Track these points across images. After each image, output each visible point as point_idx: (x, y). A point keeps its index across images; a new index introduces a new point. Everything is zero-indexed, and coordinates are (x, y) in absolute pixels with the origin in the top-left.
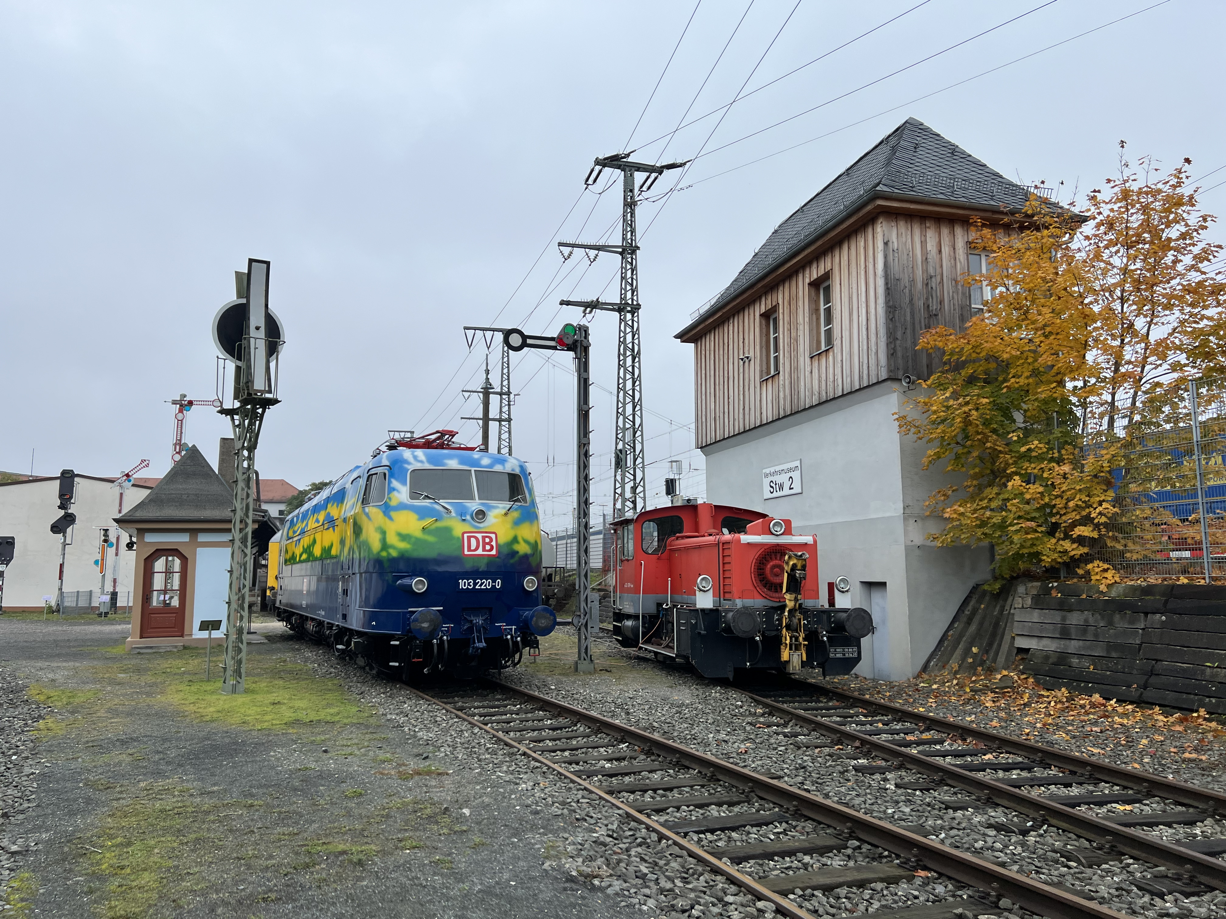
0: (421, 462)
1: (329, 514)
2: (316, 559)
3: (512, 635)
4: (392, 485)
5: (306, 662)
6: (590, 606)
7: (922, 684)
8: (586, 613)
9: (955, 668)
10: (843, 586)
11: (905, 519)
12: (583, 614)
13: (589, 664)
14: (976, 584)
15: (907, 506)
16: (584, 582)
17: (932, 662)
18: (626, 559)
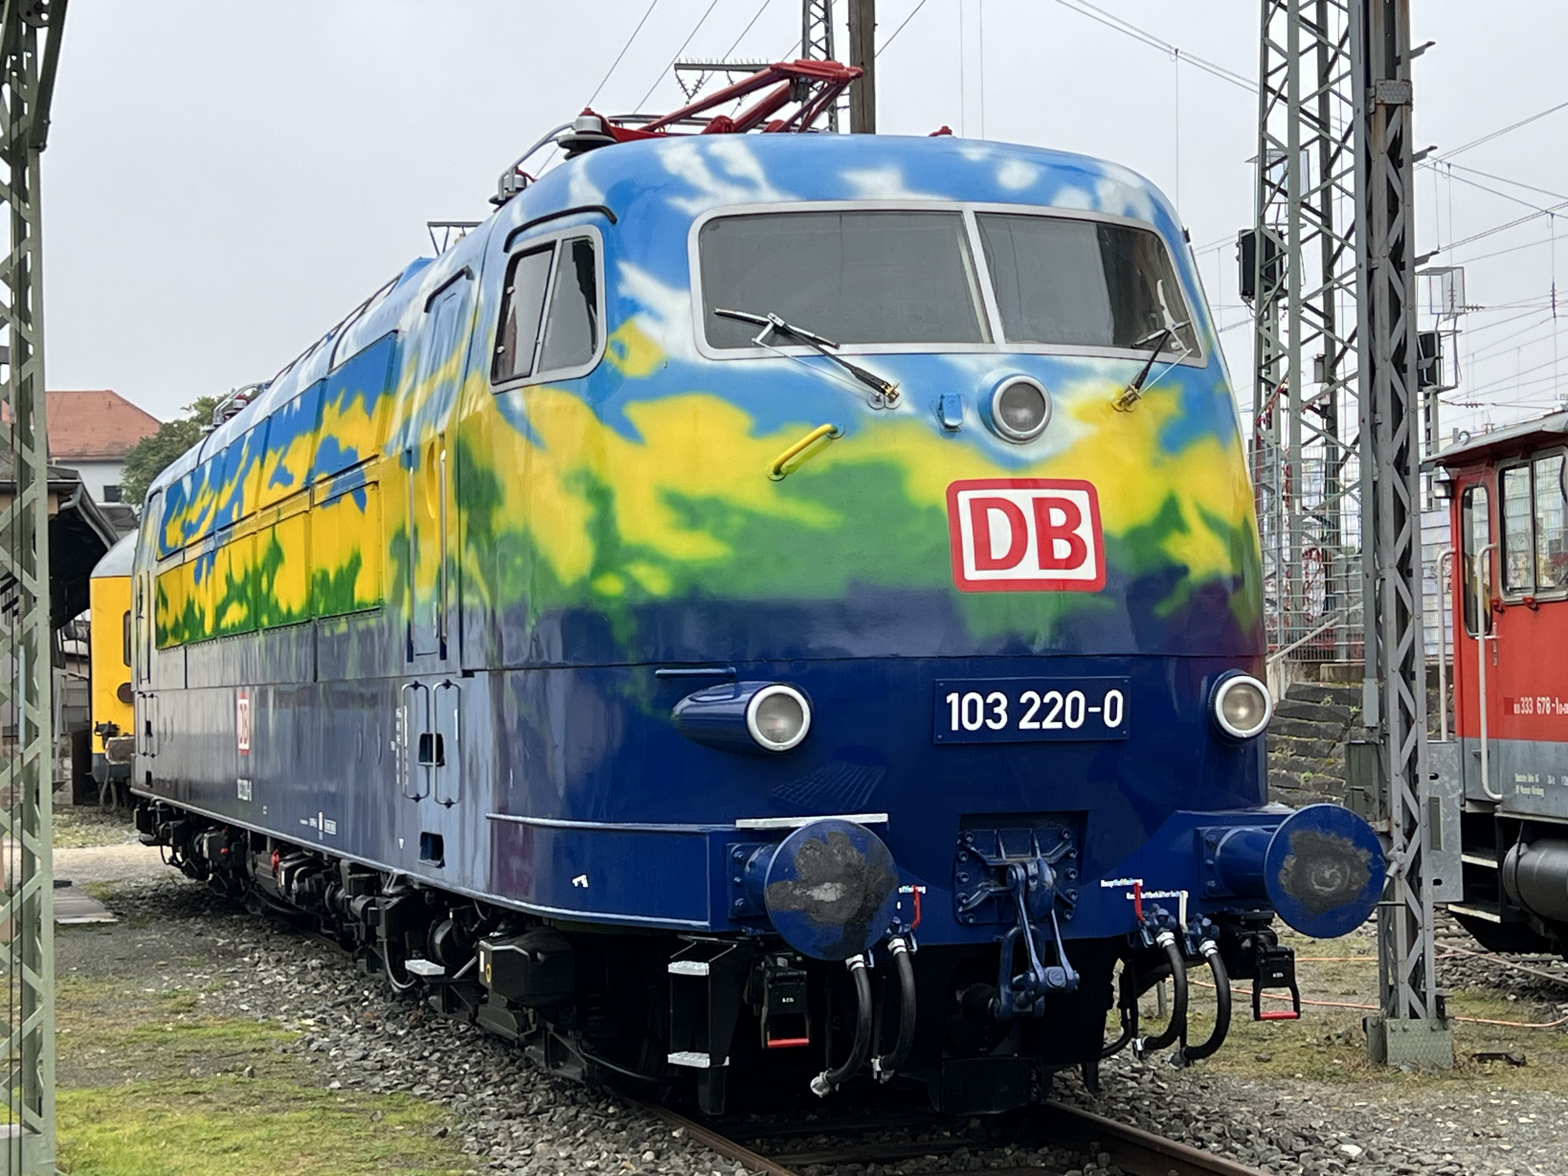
0: (746, 183)
1: (331, 443)
2: (287, 622)
3: (1176, 930)
4: (624, 290)
5: (269, 1008)
6: (1428, 794)
8: (1414, 825)
12: (1401, 829)
13: (1433, 1034)
16: (1400, 697)
18: (1525, 599)
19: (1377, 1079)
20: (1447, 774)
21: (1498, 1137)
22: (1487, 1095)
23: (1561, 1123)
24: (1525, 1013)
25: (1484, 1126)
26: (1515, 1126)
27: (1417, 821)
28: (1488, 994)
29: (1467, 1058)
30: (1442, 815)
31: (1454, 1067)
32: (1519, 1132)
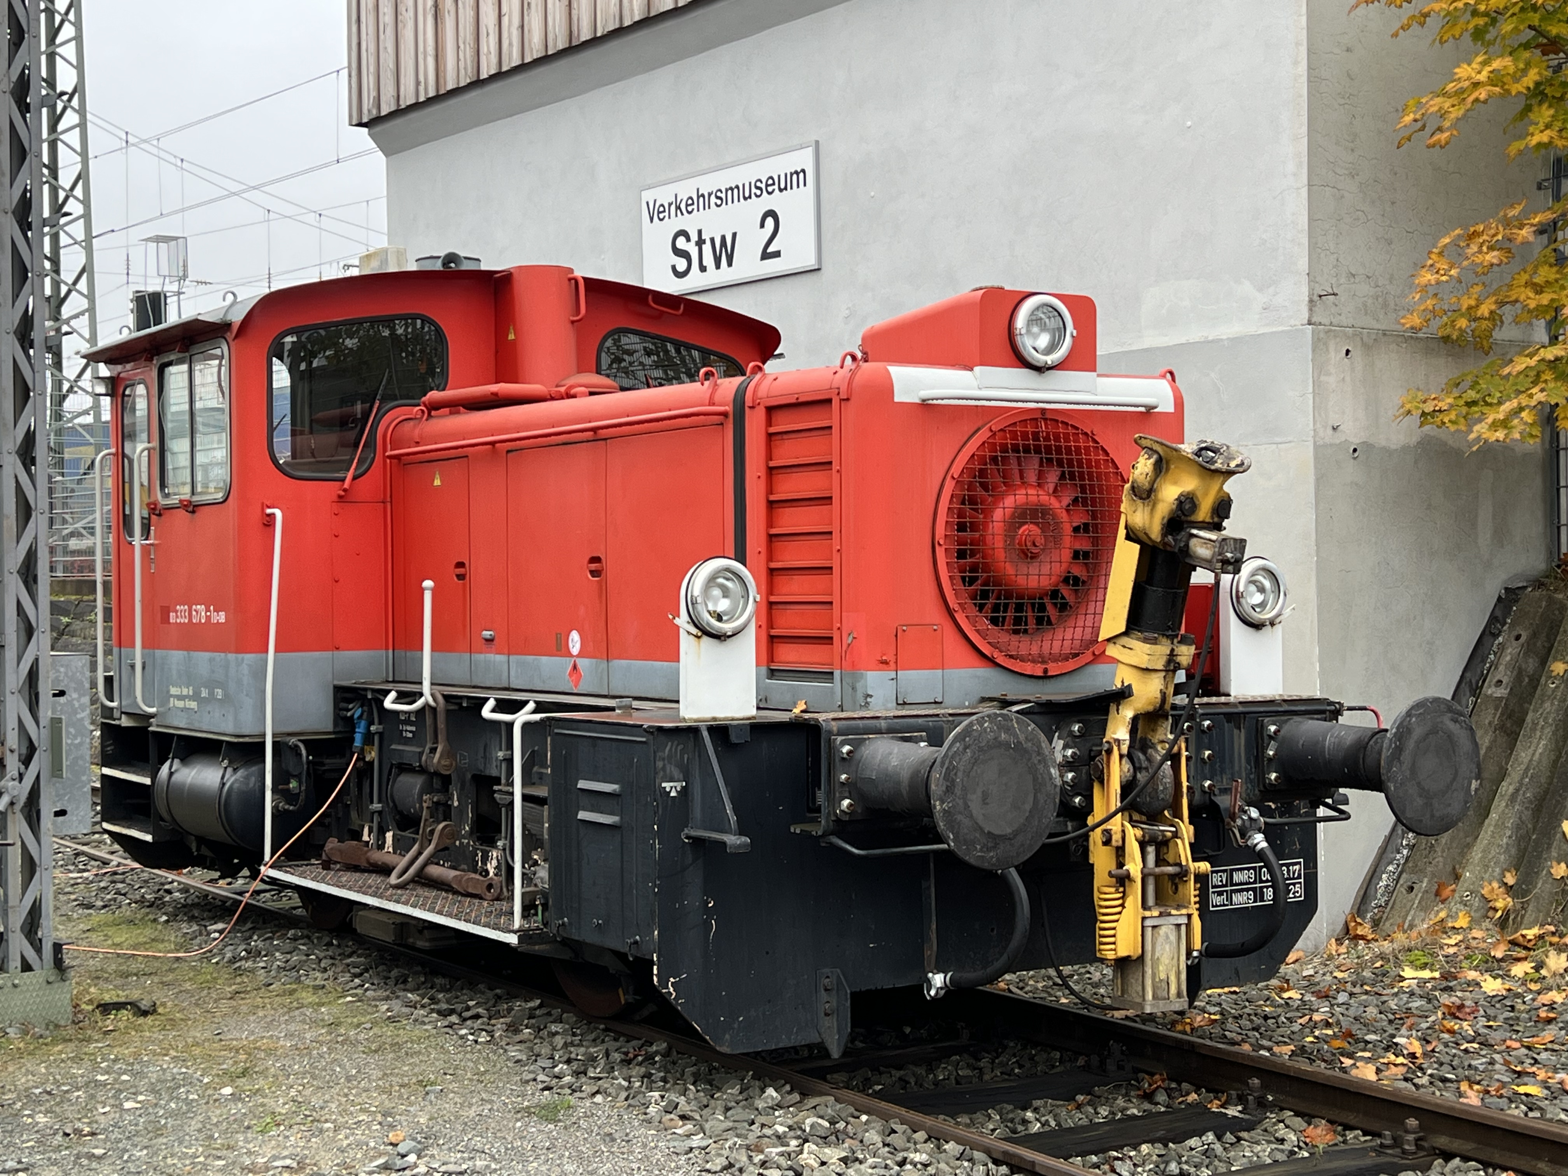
6: (49, 714)
7: (1406, 968)
8: (32, 749)
9: (1495, 900)
10: (1257, 598)
11: (1318, 344)
12: (16, 755)
13: (49, 986)
14: (1506, 589)
15: (1320, 296)
16: (19, 602)
17: (1384, 876)
18: (181, 501)
20: (75, 690)
21: (93, 1134)
22: (95, 1067)
23: (173, 1105)
24: (173, 939)
25: (79, 1119)
26: (118, 1115)
27: (36, 745)
28: (139, 916)
29: (90, 1008)
30: (67, 737)
31: (73, 1022)
32: (121, 1124)
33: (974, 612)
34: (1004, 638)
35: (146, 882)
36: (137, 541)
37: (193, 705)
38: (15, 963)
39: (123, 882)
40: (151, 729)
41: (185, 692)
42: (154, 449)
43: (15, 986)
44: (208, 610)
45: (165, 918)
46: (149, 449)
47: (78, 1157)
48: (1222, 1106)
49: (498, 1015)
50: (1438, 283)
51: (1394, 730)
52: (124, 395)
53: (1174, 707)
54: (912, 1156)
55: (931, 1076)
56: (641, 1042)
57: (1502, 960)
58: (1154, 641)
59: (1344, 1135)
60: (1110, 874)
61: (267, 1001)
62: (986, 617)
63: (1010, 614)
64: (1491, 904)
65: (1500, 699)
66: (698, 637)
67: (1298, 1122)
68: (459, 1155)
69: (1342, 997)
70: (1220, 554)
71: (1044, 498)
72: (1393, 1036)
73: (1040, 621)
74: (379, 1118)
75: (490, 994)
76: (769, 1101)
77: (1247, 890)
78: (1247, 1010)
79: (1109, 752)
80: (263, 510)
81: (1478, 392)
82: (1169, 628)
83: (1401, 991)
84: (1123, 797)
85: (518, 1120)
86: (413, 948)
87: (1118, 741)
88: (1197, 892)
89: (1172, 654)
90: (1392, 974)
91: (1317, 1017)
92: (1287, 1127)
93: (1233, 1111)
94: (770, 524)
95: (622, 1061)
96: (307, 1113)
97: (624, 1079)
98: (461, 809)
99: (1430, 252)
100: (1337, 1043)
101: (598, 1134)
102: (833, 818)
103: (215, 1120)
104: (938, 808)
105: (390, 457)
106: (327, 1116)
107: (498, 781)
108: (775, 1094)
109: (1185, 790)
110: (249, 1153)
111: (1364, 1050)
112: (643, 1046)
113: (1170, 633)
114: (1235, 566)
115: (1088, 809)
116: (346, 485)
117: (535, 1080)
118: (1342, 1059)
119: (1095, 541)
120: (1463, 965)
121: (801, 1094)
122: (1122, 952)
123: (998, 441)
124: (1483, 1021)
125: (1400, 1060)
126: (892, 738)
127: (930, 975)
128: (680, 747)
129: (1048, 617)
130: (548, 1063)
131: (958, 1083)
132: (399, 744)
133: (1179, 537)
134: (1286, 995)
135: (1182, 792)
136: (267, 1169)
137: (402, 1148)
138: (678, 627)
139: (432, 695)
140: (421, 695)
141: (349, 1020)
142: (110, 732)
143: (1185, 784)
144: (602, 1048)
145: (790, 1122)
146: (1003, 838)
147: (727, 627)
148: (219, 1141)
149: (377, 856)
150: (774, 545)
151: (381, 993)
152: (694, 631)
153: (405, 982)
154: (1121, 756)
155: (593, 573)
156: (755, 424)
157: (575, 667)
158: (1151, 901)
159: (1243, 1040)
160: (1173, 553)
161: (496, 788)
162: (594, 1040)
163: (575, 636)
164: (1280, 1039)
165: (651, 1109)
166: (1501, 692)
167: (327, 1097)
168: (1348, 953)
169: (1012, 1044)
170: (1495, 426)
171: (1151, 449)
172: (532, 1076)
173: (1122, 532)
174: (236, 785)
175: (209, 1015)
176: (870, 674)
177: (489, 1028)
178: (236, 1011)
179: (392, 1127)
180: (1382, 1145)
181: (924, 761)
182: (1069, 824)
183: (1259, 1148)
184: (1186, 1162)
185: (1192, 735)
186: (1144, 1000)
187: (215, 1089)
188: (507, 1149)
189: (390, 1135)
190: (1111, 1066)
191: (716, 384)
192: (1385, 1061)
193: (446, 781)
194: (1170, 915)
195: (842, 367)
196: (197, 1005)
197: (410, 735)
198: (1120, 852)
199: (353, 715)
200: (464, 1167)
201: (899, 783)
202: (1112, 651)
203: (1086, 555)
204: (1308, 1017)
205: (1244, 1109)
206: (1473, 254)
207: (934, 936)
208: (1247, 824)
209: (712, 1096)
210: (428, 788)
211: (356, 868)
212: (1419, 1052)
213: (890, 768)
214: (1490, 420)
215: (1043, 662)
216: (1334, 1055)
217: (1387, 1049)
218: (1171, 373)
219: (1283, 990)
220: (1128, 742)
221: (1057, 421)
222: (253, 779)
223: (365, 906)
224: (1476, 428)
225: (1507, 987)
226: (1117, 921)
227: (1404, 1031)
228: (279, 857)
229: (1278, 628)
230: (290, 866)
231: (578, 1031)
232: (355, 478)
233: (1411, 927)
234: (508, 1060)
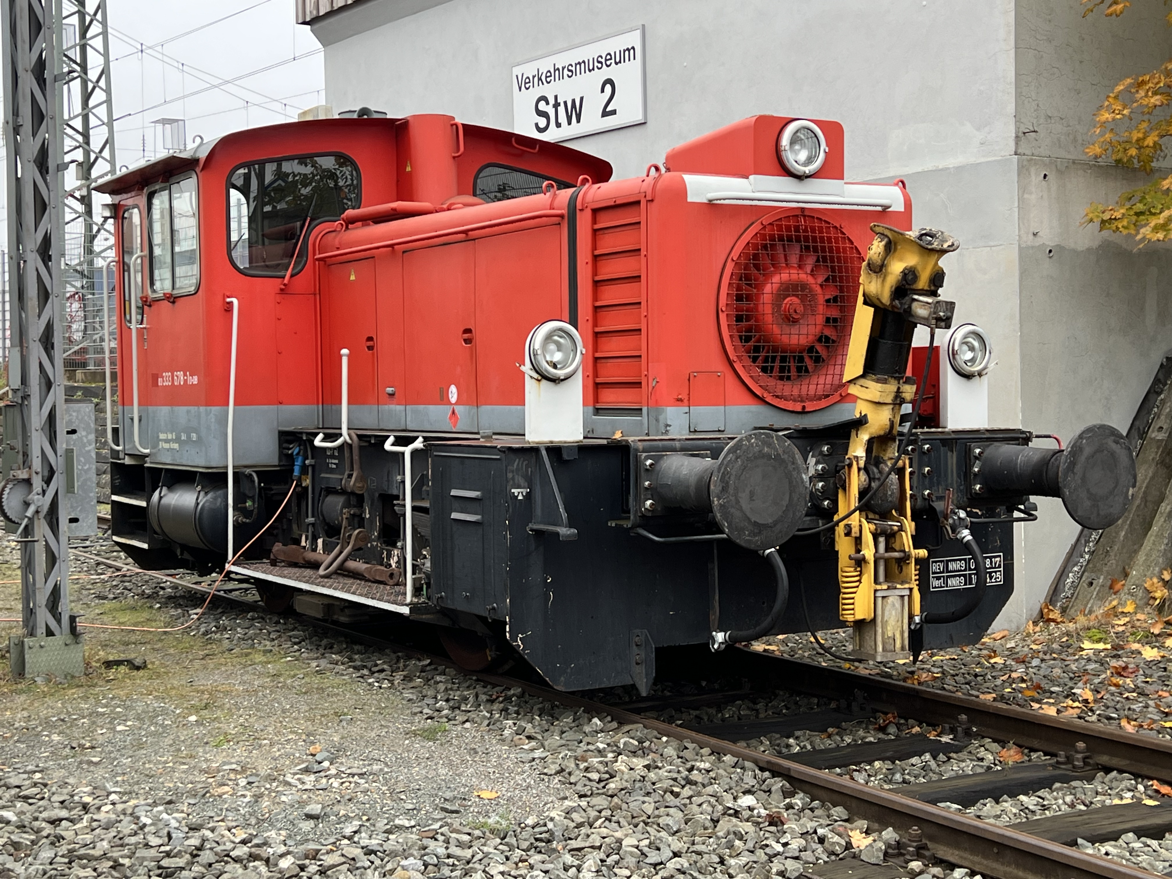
6: (64, 446)
7: (1085, 642)
8: (52, 472)
9: (1155, 592)
10: (969, 355)
11: (1023, 170)
12: (40, 476)
13: (67, 647)
14: (1167, 358)
15: (1024, 133)
16: (40, 363)
17: (1070, 575)
18: (165, 294)
19: (12, 692)
20: (84, 429)
21: (93, 748)
22: (98, 703)
23: (153, 728)
24: (162, 619)
25: (83, 738)
26: (112, 735)
27: (55, 468)
28: (139, 604)
29: (98, 665)
30: (78, 464)
31: (85, 674)
32: (113, 741)
33: (749, 362)
34: (771, 382)
35: (147, 582)
36: (133, 326)
37: (176, 446)
38: (41, 630)
39: (130, 581)
40: (146, 465)
41: (170, 437)
42: (145, 256)
43: (41, 647)
44: (185, 375)
45: (158, 605)
46: (142, 257)
47: (81, 763)
48: (938, 736)
49: (397, 670)
50: (1114, 119)
51: (1069, 449)
52: (123, 218)
53: (901, 434)
54: (698, 764)
55: (720, 715)
56: (502, 688)
57: (1159, 635)
58: (885, 382)
59: (1029, 756)
60: (850, 558)
61: (228, 660)
62: (758, 367)
63: (777, 364)
64: (1152, 595)
65: (1162, 440)
66: (539, 381)
67: (995, 746)
68: (361, 763)
69: (1035, 662)
70: (935, 313)
71: (804, 277)
72: (1072, 688)
73: (799, 369)
74: (304, 737)
75: (393, 656)
76: (594, 726)
77: (960, 576)
78: (962, 671)
79: (850, 466)
80: (224, 299)
81: (1145, 205)
82: (897, 371)
83: (1081, 658)
84: (860, 499)
85: (407, 739)
86: (336, 623)
87: (857, 458)
88: (917, 572)
89: (898, 391)
90: (1074, 646)
91: (1014, 675)
92: (987, 750)
93: (946, 739)
94: (595, 298)
95: (488, 701)
96: (251, 734)
97: (487, 712)
98: (372, 520)
99: (1108, 97)
100: (1029, 693)
101: (465, 749)
102: (640, 514)
103: (183, 738)
104: (716, 503)
105: (318, 259)
106: (266, 736)
107: (397, 497)
108: (599, 723)
109: (908, 496)
110: (206, 760)
111: (1049, 698)
112: (504, 690)
113: (897, 375)
114: (946, 322)
115: (835, 509)
116: (286, 281)
117: (421, 712)
118: (1032, 704)
119: (842, 309)
120: (1129, 639)
121: (618, 723)
122: (859, 616)
123: (767, 231)
124: (1142, 678)
125: (1076, 704)
126: (684, 455)
127: (714, 633)
128: (526, 462)
129: (806, 367)
130: (431, 701)
131: (739, 719)
132: (327, 473)
133: (904, 301)
134: (992, 661)
135: (906, 496)
136: (219, 771)
137: (318, 758)
138: (524, 373)
139: (349, 435)
140: (341, 435)
141: (287, 673)
142: (118, 469)
143: (909, 492)
144: (473, 692)
145: (609, 741)
146: (766, 526)
147: (561, 373)
148: (185, 752)
149: (311, 556)
150: (598, 315)
151: (312, 655)
152: (536, 376)
153: (331, 648)
154: (859, 469)
155: (466, 341)
156: (584, 222)
157: (453, 412)
158: (881, 578)
159: (957, 691)
160: (900, 313)
161: (395, 502)
162: (468, 687)
163: (453, 389)
164: (986, 690)
165: (506, 732)
166: (1161, 436)
167: (267, 723)
168: (1041, 631)
169: (781, 693)
170: (1156, 229)
171: (883, 234)
172: (419, 709)
173: (860, 299)
174: (207, 504)
175: (185, 670)
176: (669, 408)
177: (391, 678)
178: (205, 667)
179: (313, 743)
180: (1058, 762)
181: (707, 470)
182: (820, 522)
183: (964, 764)
184: (908, 774)
185: (915, 456)
186: (876, 652)
187: (184, 717)
188: (397, 758)
189: (311, 748)
190: (855, 707)
191: (555, 194)
192: (1065, 705)
193: (360, 499)
194: (896, 588)
195: (648, 176)
196: (178, 664)
197: (334, 466)
198: (858, 541)
199: (292, 453)
200: (365, 770)
201: (688, 487)
202: (853, 390)
203: (835, 320)
204: (1007, 676)
205: (955, 737)
206: (1141, 98)
207: (717, 605)
208: (957, 522)
209: (552, 724)
210: (347, 505)
211: (295, 565)
212: (1091, 698)
213: (681, 476)
214: (1152, 224)
215: (802, 401)
216: (1026, 701)
217: (1067, 697)
218: (903, 182)
219: (990, 657)
220: (864, 459)
221: (813, 217)
222: (219, 500)
223: (300, 590)
224: (1142, 231)
225: (1162, 654)
226: (855, 593)
227: (1080, 684)
228: (239, 557)
229: (985, 378)
230: (247, 564)
231: (457, 681)
232: (292, 276)
233: (1091, 612)
234: (403, 699)
